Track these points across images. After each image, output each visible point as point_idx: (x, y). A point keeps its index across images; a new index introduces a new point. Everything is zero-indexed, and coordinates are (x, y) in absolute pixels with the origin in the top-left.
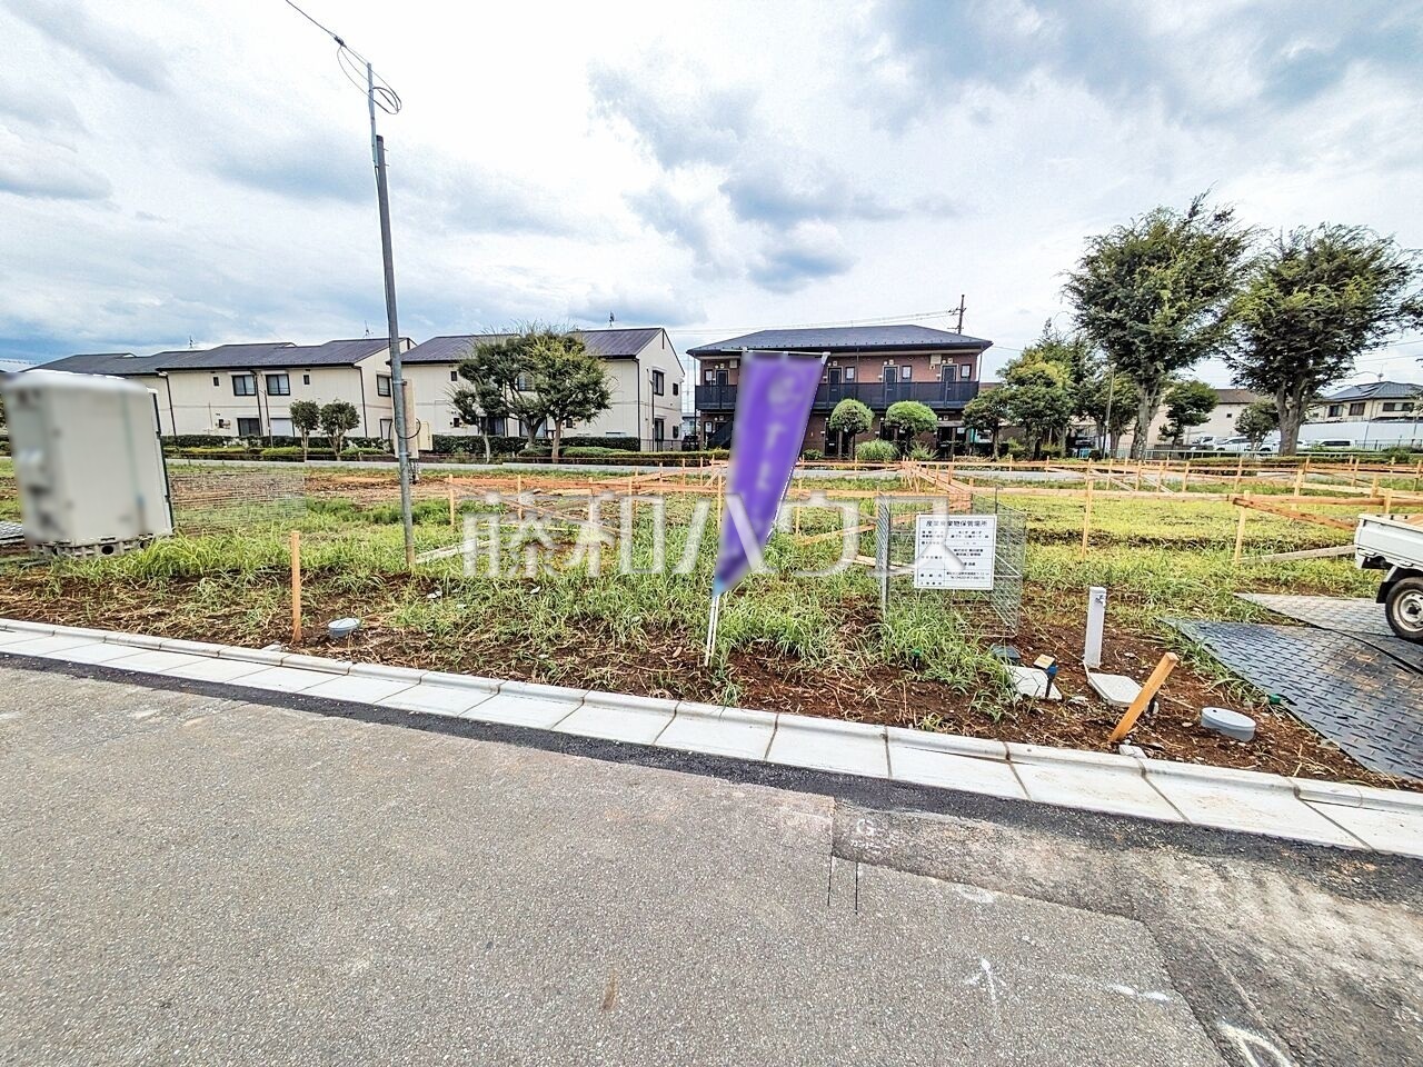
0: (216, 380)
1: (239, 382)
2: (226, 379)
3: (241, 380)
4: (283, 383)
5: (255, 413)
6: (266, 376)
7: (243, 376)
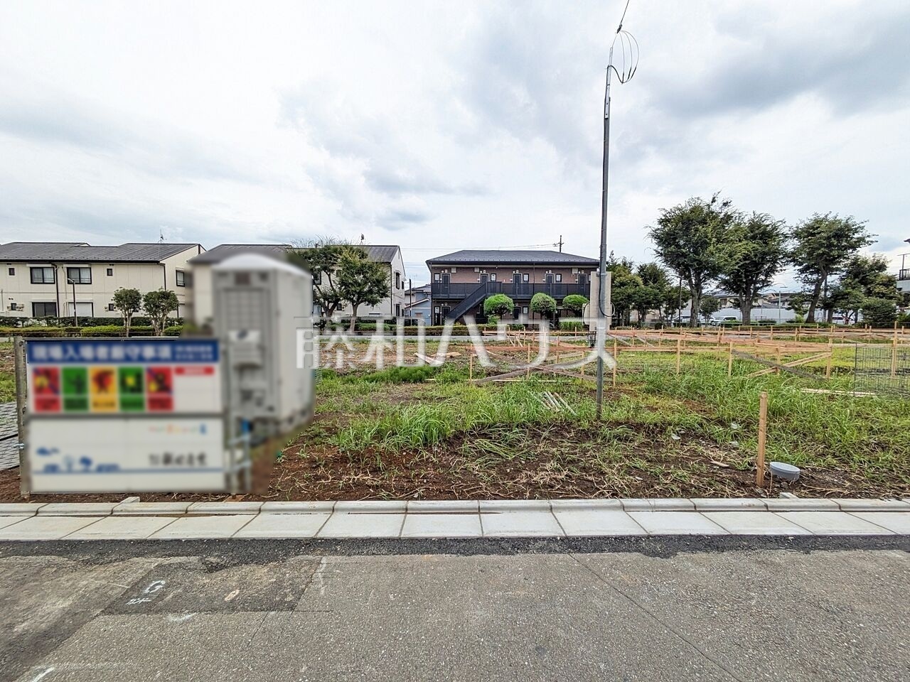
0: (12, 272)
1: (37, 273)
2: (23, 272)
3: (41, 271)
4: (84, 275)
5: (52, 298)
6: (68, 268)
7: (42, 268)
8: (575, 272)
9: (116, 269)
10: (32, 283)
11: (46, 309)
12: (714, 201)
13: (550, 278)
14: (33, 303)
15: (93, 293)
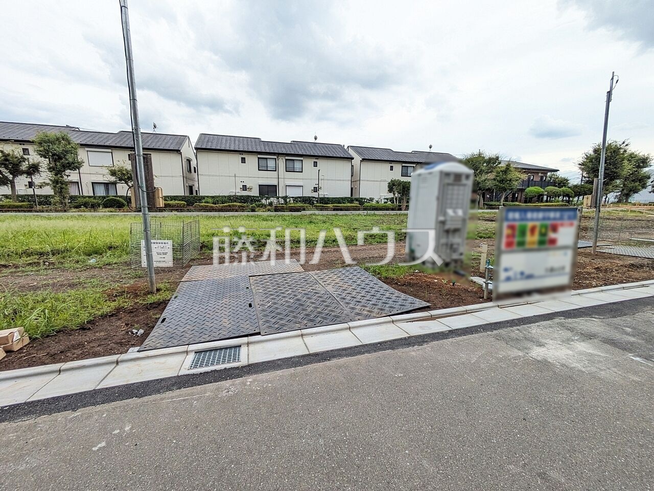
0: (243, 160)
1: (263, 162)
2: (252, 161)
3: (265, 161)
4: (297, 165)
5: (275, 182)
6: (286, 160)
7: (266, 158)
8: (540, 175)
9: (319, 162)
10: (259, 170)
11: (268, 190)
12: (624, 143)
13: (529, 178)
14: (259, 185)
15: (303, 179)
